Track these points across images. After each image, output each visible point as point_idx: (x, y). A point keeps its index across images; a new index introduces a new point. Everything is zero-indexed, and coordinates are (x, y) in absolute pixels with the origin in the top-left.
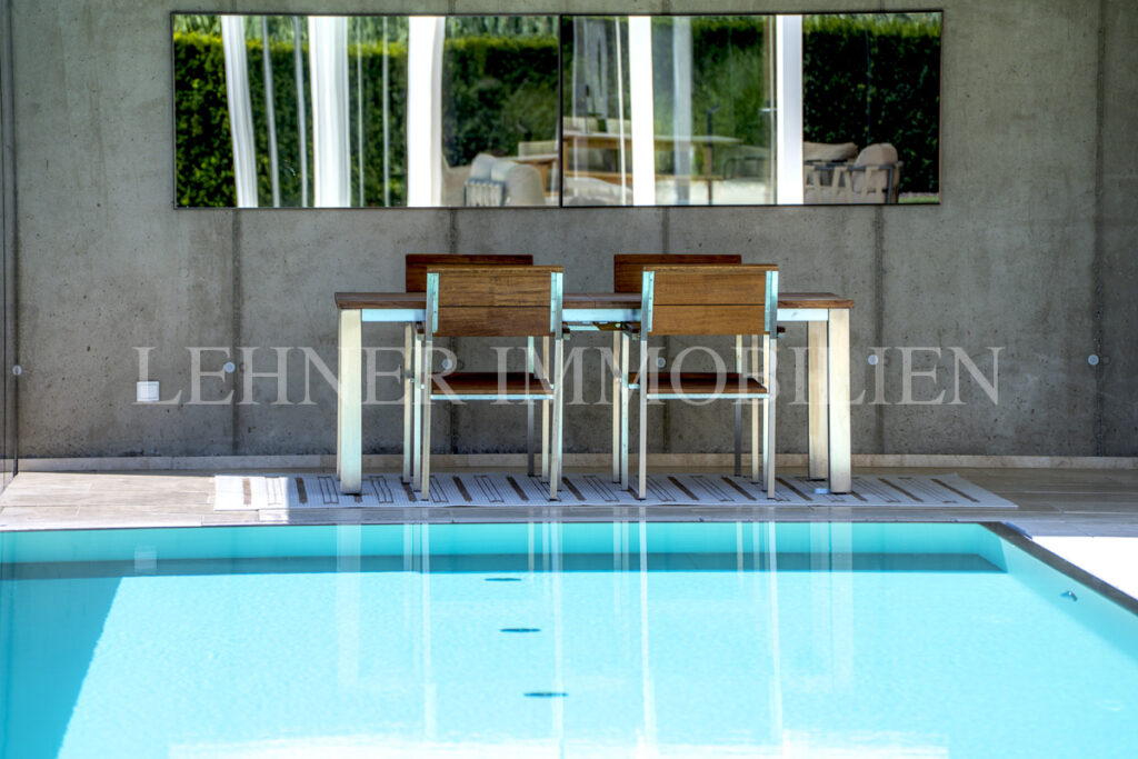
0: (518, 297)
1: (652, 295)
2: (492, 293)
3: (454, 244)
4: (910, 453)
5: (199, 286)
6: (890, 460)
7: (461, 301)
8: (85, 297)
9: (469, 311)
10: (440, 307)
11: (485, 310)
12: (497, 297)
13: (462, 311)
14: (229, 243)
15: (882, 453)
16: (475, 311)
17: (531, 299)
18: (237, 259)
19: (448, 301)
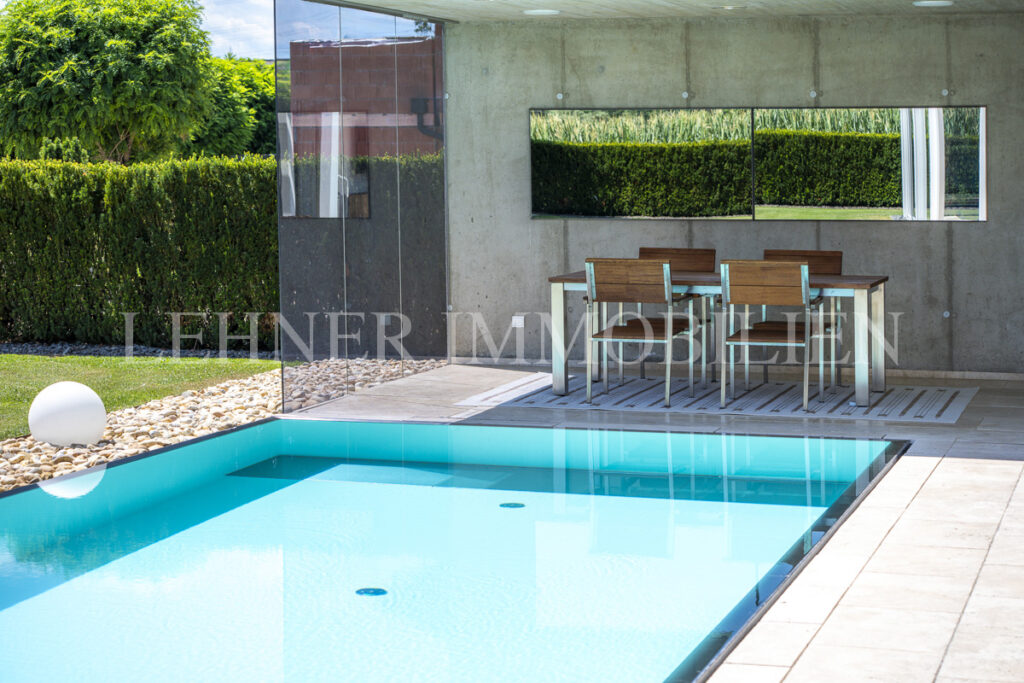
0: (644, 279)
1: (728, 279)
2: (627, 275)
3: (690, 241)
4: (969, 370)
5: (546, 263)
6: (957, 375)
7: (609, 280)
8: (484, 268)
9: (614, 286)
10: (596, 283)
11: (623, 287)
12: (631, 278)
13: (610, 286)
14: (562, 240)
15: (952, 370)
16: (618, 287)
17: (652, 280)
18: (566, 248)
19: (601, 280)
